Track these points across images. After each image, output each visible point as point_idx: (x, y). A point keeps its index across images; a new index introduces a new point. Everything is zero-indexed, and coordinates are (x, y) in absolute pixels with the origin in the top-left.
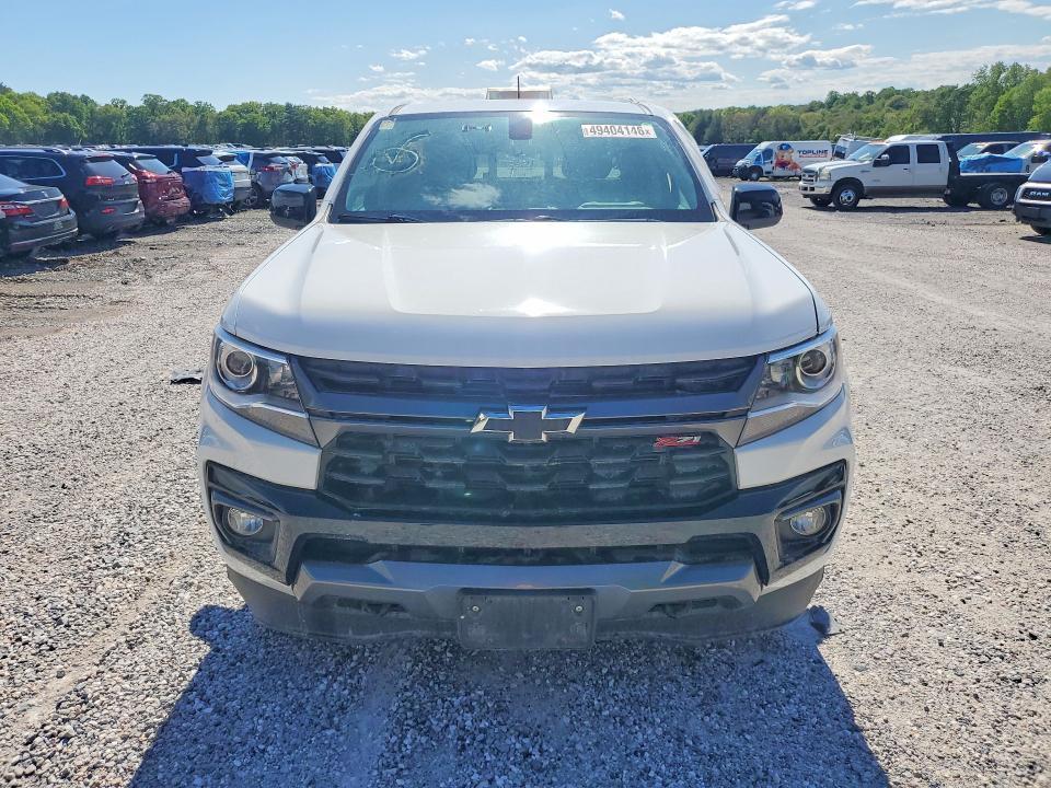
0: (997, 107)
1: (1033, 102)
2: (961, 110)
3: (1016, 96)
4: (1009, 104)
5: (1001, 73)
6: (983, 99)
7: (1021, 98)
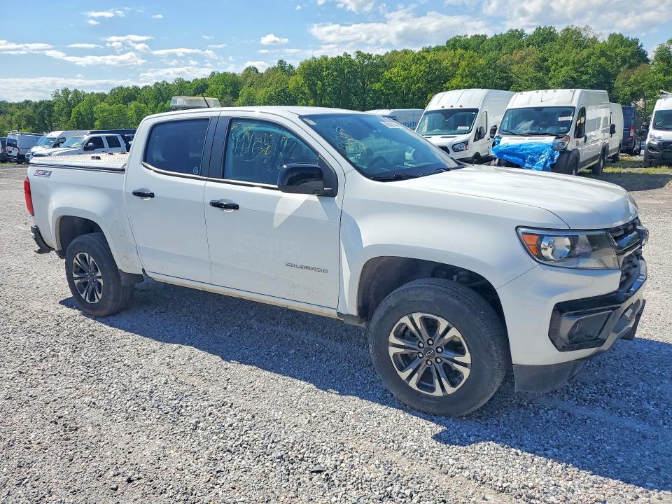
0: (73, 115)
1: (92, 113)
2: (50, 116)
3: (82, 108)
4: (79, 113)
5: (68, 95)
6: (62, 110)
7: (85, 111)
